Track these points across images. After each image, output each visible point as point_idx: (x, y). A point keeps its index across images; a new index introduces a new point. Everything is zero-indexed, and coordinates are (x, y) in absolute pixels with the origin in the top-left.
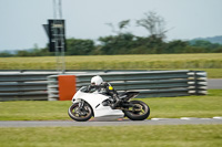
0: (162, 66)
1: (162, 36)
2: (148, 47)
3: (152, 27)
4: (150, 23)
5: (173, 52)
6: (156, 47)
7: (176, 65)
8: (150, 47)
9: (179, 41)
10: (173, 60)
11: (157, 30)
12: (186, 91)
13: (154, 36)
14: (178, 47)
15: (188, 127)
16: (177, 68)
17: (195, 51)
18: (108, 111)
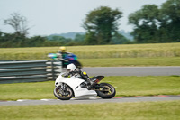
0: (25, 58)
1: (25, 32)
2: (14, 41)
3: (17, 25)
4: (15, 22)
5: (34, 46)
6: (20, 42)
7: (36, 56)
8: (16, 41)
9: (39, 37)
10: (34, 52)
11: (21, 28)
12: (45, 78)
13: (18, 33)
14: (38, 41)
15: (47, 107)
16: (38, 58)
17: (52, 45)
18: (85, 91)
